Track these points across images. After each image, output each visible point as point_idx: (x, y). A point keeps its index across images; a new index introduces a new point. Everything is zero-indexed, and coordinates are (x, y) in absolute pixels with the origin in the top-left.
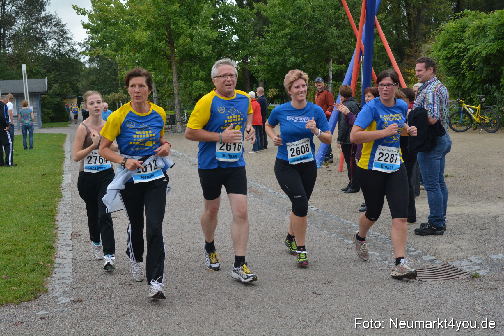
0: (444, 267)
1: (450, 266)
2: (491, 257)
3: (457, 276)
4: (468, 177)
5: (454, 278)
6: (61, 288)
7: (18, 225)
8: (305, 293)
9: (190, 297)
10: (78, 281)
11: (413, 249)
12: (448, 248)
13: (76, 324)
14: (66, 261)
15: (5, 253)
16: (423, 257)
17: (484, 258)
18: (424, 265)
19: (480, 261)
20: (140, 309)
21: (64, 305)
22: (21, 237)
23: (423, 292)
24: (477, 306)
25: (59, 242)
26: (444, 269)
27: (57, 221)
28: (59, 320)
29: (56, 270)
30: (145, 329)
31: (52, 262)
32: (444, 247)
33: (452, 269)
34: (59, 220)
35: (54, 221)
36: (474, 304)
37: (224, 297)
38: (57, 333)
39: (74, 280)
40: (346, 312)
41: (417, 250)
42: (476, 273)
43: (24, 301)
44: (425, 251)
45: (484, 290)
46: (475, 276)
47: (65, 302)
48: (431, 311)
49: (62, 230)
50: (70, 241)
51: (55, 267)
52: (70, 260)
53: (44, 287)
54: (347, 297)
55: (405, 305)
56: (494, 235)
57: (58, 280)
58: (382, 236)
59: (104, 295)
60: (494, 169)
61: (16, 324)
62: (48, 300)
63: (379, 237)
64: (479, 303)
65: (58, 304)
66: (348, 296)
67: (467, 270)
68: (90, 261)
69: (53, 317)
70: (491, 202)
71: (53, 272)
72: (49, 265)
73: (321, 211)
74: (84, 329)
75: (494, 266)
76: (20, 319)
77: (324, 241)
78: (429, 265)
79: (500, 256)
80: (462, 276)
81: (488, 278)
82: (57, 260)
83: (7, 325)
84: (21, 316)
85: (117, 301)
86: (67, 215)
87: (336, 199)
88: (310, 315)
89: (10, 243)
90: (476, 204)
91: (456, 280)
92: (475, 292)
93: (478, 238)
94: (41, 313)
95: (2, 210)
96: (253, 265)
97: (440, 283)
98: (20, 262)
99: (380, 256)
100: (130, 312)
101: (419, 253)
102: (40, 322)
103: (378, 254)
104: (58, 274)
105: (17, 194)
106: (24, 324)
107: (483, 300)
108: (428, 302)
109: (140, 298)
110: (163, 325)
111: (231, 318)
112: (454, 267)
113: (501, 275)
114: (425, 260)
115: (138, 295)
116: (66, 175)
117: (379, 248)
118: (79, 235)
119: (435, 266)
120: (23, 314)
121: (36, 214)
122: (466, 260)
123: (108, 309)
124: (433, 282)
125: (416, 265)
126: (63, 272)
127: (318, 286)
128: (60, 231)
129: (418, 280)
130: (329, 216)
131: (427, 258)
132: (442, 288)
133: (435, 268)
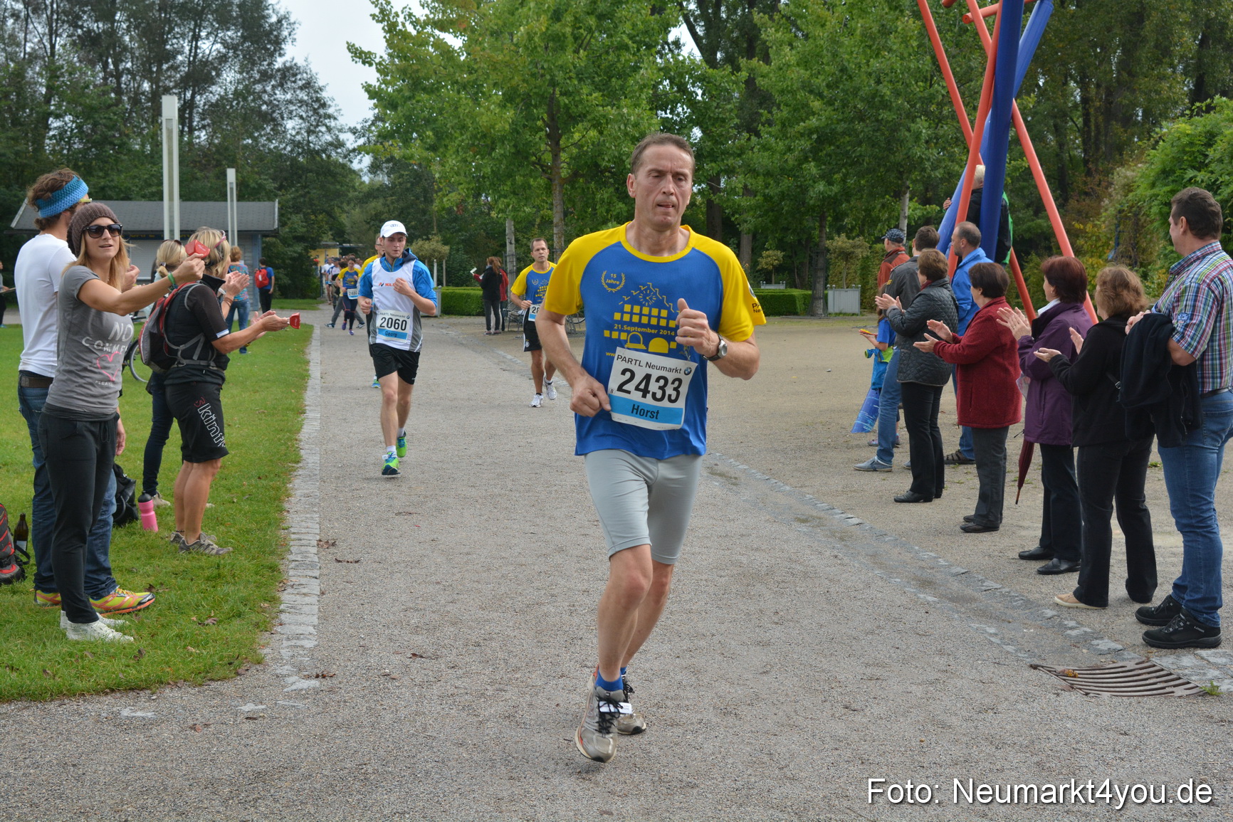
0: (1141, 669)
1: (1154, 666)
3: (1168, 690)
5: (1161, 693)
6: (293, 656)
8: (826, 704)
10: (330, 644)
11: (1072, 624)
14: (307, 599)
16: (1095, 642)
18: (1095, 660)
19: (1224, 660)
21: (299, 694)
24: (1211, 758)
25: (291, 557)
26: (1140, 671)
27: (288, 512)
28: (287, 726)
29: (283, 617)
31: (274, 600)
33: (1158, 674)
34: (291, 511)
35: (281, 510)
36: (1205, 754)
38: (282, 753)
39: (321, 643)
40: (915, 752)
41: (1082, 625)
42: (1213, 686)
43: (212, 680)
44: (1098, 630)
45: (1229, 725)
46: (1209, 693)
47: (300, 688)
49: (298, 533)
50: (316, 559)
51: (281, 612)
52: (314, 599)
53: (255, 652)
54: (920, 719)
57: (288, 639)
58: (1004, 590)
61: (193, 728)
62: (264, 681)
63: (998, 593)
64: (1215, 751)
65: (285, 690)
66: (923, 718)
67: (1193, 678)
69: (273, 718)
71: (276, 622)
72: (268, 605)
73: (869, 526)
74: (339, 748)
76: (202, 716)
77: (874, 593)
78: (1105, 661)
80: (1179, 691)
82: (285, 596)
83: (176, 729)
84: (205, 712)
85: (413, 694)
86: (311, 500)
91: (1166, 698)
92: (1208, 728)
94: (248, 707)
96: (713, 635)
97: (1130, 704)
99: (996, 634)
101: (1087, 634)
102: (247, 726)
103: (992, 631)
104: (287, 626)
106: (212, 729)
107: (1225, 747)
112: (1162, 670)
114: (1099, 650)
115: (458, 683)
116: (310, 414)
117: (997, 618)
118: (333, 544)
119: (1121, 664)
120: (210, 706)
121: (243, 494)
122: (1192, 657)
123: (393, 709)
124: (1114, 699)
125: (1078, 660)
126: (297, 623)
127: (856, 690)
128: (294, 533)
129: (1079, 695)
130: (887, 539)
131: (1103, 645)
132: (1133, 715)
133: (1120, 670)
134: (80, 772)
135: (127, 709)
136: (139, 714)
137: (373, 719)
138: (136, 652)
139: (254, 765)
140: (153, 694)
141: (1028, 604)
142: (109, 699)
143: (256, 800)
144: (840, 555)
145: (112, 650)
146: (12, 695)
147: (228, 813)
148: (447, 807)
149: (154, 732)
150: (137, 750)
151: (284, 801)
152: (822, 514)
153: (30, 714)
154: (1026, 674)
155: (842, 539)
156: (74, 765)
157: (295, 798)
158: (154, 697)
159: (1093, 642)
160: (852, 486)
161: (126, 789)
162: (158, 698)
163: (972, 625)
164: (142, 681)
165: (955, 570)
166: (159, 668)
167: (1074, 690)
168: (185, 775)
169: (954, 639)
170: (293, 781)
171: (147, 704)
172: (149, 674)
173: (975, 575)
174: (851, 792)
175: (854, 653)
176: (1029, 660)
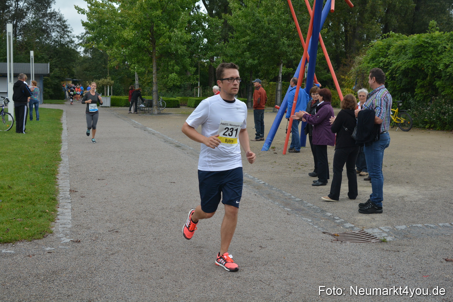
0: (360, 233)
1: (365, 232)
2: (396, 227)
3: (369, 240)
4: (384, 165)
5: (367, 241)
6: (63, 231)
7: (28, 181)
8: (252, 246)
9: (164, 244)
10: (76, 226)
11: (337, 218)
12: (365, 218)
13: (75, 259)
14: (67, 211)
15: (18, 201)
16: (345, 224)
17: (391, 228)
18: (345, 230)
19: (387, 230)
20: (125, 250)
21: (66, 244)
22: (30, 191)
23: (343, 250)
24: (383, 263)
25: (60, 196)
26: (360, 234)
27: (58, 179)
28: (63, 255)
29: (59, 217)
30: (129, 266)
31: (55, 211)
32: (361, 218)
33: (366, 235)
34: (59, 179)
35: (56, 179)
36: (381, 261)
37: (190, 245)
38: (61, 264)
39: (73, 226)
40: (283, 262)
41: (341, 219)
42: (384, 238)
43: (35, 239)
44: (346, 220)
45: (389, 252)
46: (383, 241)
47: (67, 242)
48: (348, 265)
49: (62, 187)
50: (69, 196)
51: (58, 215)
52: (70, 210)
53: (50, 229)
54: (285, 250)
55: (329, 259)
56: (400, 211)
57: (61, 224)
58: (314, 207)
59: (97, 238)
60: (405, 160)
61: (29, 256)
62: (53, 240)
63: (312, 207)
64: (384, 260)
65: (61, 242)
66: (286, 250)
67: (378, 236)
68: (85, 212)
69: (58, 252)
70: (400, 186)
71: (56, 218)
72: (53, 213)
73: (267, 184)
74: (82, 262)
75: (398, 234)
76: (32, 252)
77: (269, 208)
78: (348, 231)
79: (403, 227)
80: (373, 241)
81: (393, 243)
82: (59, 209)
83: (23, 256)
84: (33, 250)
85: (107, 243)
86: (66, 175)
87: (280, 175)
88: (256, 262)
89: (21, 194)
90: (389, 187)
91: (368, 243)
92: (382, 253)
93: (388, 213)
94: (48, 249)
95: (14, 168)
96: (213, 222)
97: (356, 245)
98: (31, 209)
99: (311, 222)
100: (118, 252)
101: (342, 221)
102: (48, 255)
103: (310, 220)
104: (60, 220)
105: (25, 155)
106: (35, 256)
107: (388, 259)
108: (346, 258)
109: (125, 242)
110: (143, 263)
111: (195, 261)
112: (368, 233)
113: (403, 241)
114: (346, 227)
115: (123, 240)
116: (64, 143)
117: (311, 216)
118: (75, 191)
119: (354, 232)
120: (34, 248)
121: (41, 172)
122: (377, 229)
123: (101, 249)
124: (351, 243)
125: (339, 230)
126: (64, 219)
127: (263, 241)
128: (61, 187)
129: (339, 242)
130: (273, 189)
131: (348, 225)
132: (357, 249)
133: (353, 234)
135: (4, 250)
136: (9, 251)
137: (94, 252)
138: (6, 229)
139: (52, 269)
140: (13, 244)
141: (322, 211)
143: (53, 280)
144: (257, 195)
147: (44, 285)
148: (121, 282)
149: (14, 258)
150: (9, 264)
151: (64, 281)
152: (251, 180)
154: (321, 235)
155: (258, 189)
157: (67, 280)
158: (14, 246)
159: (344, 224)
160: (262, 170)
161: (6, 277)
162: (15, 246)
163: (303, 219)
164: (9, 240)
165: (297, 199)
166: (15, 235)
167: (338, 241)
168: (27, 272)
169: (296, 223)
170: (66, 274)
171: (11, 248)
172: (12, 237)
173: (304, 201)
174: (261, 275)
175: (262, 228)
176: (322, 230)
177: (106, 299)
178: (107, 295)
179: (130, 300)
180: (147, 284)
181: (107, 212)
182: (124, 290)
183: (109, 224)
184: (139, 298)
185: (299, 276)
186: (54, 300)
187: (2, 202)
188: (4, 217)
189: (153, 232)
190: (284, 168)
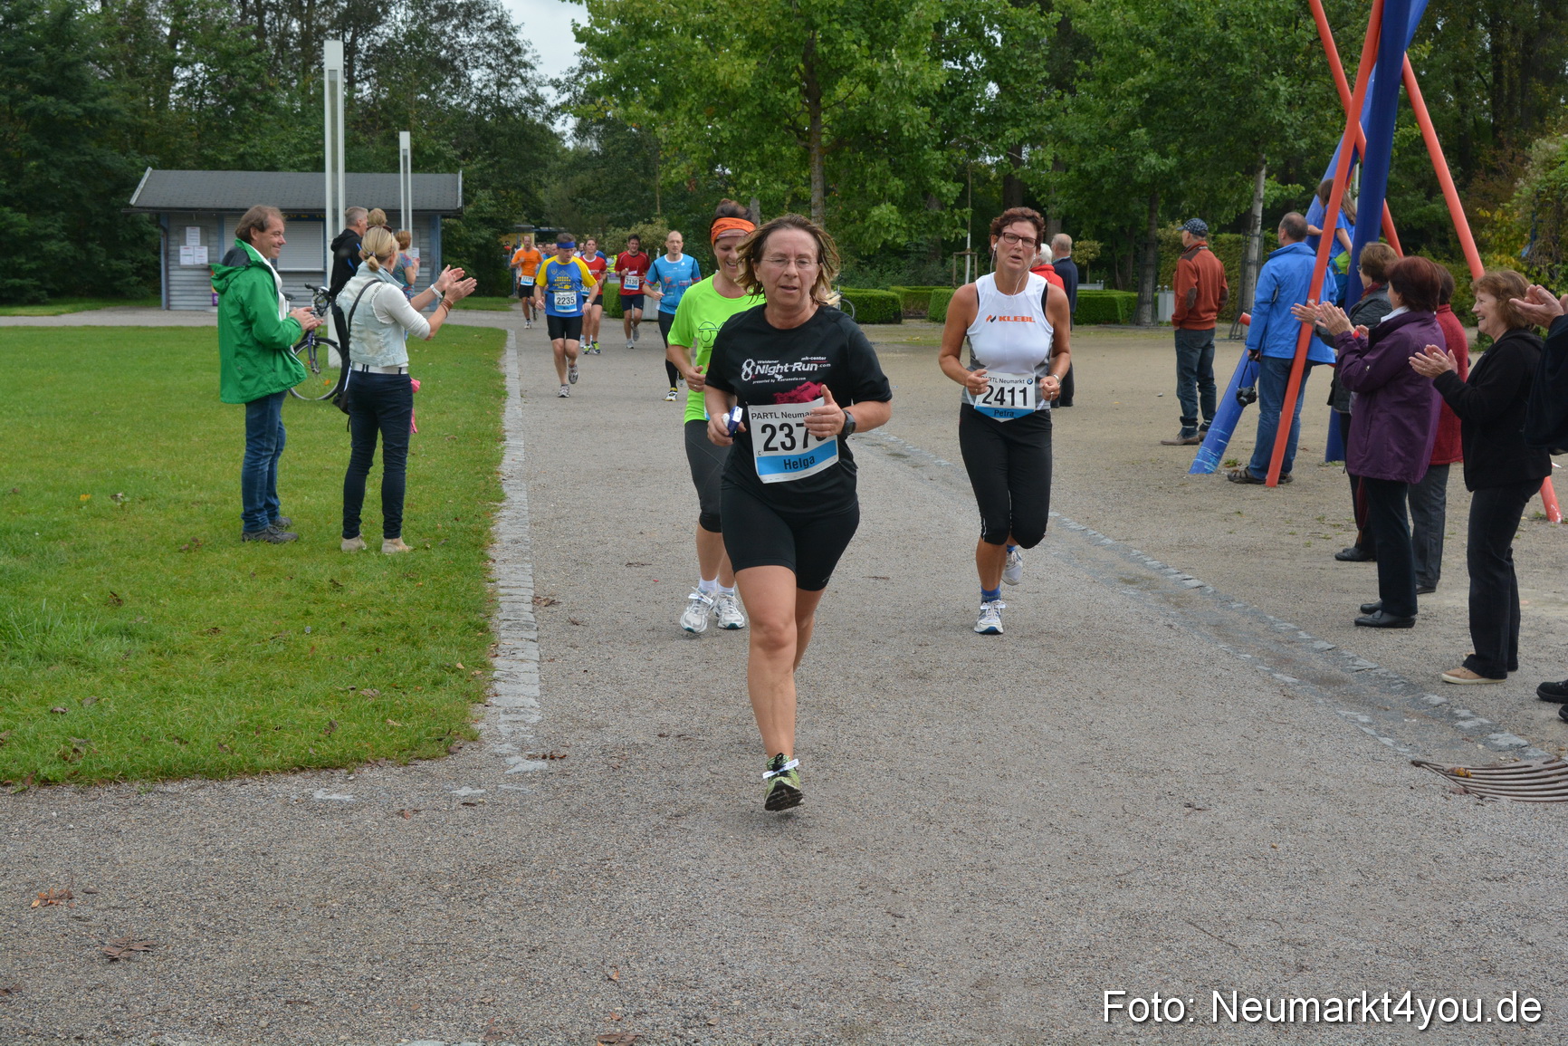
0: (1549, 769)
1: (1566, 766)
6: (513, 733)
7: (394, 564)
8: (1160, 801)
10: (557, 720)
11: (1465, 713)
13: (555, 827)
14: (525, 666)
15: (364, 632)
16: (1493, 736)
18: (1492, 758)
20: (722, 804)
21: (524, 777)
22: (402, 598)
23: (1487, 827)
25: (502, 616)
26: (1550, 772)
27: (494, 561)
28: (512, 813)
29: (498, 687)
30: (734, 856)
31: (486, 667)
34: (497, 560)
35: (485, 559)
38: (508, 845)
39: (546, 717)
40: (1270, 861)
41: (1478, 715)
43: (420, 758)
44: (1497, 721)
47: (525, 770)
48: (1505, 879)
49: (508, 587)
50: (531, 617)
51: (496, 680)
52: (533, 666)
53: (468, 727)
54: (1276, 821)
57: (506, 712)
58: (1380, 671)
59: (626, 760)
61: (401, 813)
62: (481, 762)
63: (1372, 674)
65: (507, 772)
66: (1278, 820)
68: (585, 671)
69: (495, 805)
71: (490, 692)
72: (478, 672)
73: (1212, 590)
74: (576, 840)
76: (411, 800)
77: (1218, 671)
78: (1506, 760)
82: (498, 662)
83: (381, 814)
84: (414, 795)
85: (661, 779)
86: (520, 547)
87: (1256, 560)
88: (1174, 858)
89: (375, 610)
94: (465, 791)
96: (1021, 718)
97: (1535, 810)
98: (405, 659)
99: (1370, 724)
100: (696, 809)
101: (1482, 725)
102: (464, 813)
103: (1365, 719)
104: (503, 697)
106: (423, 815)
109: (720, 777)
114: (1497, 746)
115: (714, 768)
116: (511, 442)
117: (1371, 704)
118: (552, 603)
119: (1525, 763)
120: (419, 790)
121: (438, 537)
123: (638, 796)
124: (1516, 804)
125: (1471, 756)
126: (515, 694)
127: (1197, 786)
128: (502, 587)
129: (1472, 798)
130: (1234, 606)
131: (1504, 739)
132: (1539, 823)
133: (1523, 770)
134: (272, 861)
135: (321, 791)
136: (335, 796)
137: (614, 807)
138: (326, 724)
139: (476, 857)
140: (350, 773)
141: (1410, 687)
142: (298, 779)
143: (482, 897)
144: (1176, 625)
145: (297, 722)
146: (185, 770)
147: (452, 911)
148: (709, 910)
149: (354, 817)
150: (337, 838)
151: (517, 900)
152: (1153, 574)
153: (207, 794)
154: (1407, 772)
155: (1178, 605)
156: (264, 854)
157: (528, 896)
158: (352, 778)
159: (1490, 736)
160: (1191, 540)
161: (330, 879)
162: (356, 778)
163: (1341, 712)
164: (336, 758)
165: (1320, 645)
166: (356, 744)
167: (1467, 792)
168: (396, 868)
169: (1317, 728)
170: (524, 876)
171: (344, 785)
172: (344, 751)
173: (1345, 652)
174: (1192, 904)
175: (1194, 742)
176: (1410, 755)
177: (658, 965)
178: (660, 951)
179: (737, 973)
180: (796, 922)
181: (658, 674)
182: (719, 938)
183: (665, 713)
184: (768, 968)
185: (1328, 912)
186: (486, 962)
187: (312, 632)
188: (319, 684)
189: (814, 746)
190: (1271, 535)
